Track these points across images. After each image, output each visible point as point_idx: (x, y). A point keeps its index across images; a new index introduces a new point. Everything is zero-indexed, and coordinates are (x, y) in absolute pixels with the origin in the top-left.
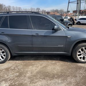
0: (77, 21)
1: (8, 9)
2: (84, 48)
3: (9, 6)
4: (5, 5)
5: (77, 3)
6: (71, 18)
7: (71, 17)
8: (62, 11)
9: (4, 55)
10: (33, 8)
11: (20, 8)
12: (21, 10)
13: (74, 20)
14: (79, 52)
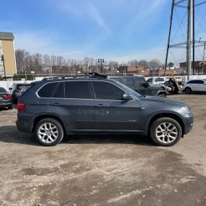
0: (185, 87)
1: (34, 61)
2: (164, 124)
3: (37, 55)
4: (27, 53)
5: (187, 48)
6: (171, 79)
7: (171, 77)
8: (154, 62)
9: (56, 134)
10: (89, 57)
11: (60, 58)
12: (62, 62)
13: (177, 84)
14: (159, 130)
